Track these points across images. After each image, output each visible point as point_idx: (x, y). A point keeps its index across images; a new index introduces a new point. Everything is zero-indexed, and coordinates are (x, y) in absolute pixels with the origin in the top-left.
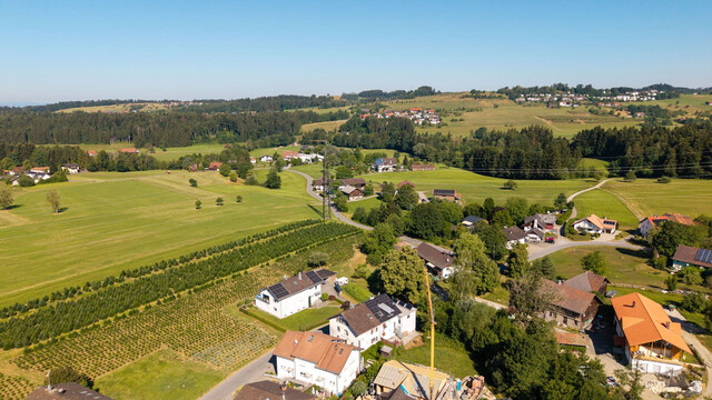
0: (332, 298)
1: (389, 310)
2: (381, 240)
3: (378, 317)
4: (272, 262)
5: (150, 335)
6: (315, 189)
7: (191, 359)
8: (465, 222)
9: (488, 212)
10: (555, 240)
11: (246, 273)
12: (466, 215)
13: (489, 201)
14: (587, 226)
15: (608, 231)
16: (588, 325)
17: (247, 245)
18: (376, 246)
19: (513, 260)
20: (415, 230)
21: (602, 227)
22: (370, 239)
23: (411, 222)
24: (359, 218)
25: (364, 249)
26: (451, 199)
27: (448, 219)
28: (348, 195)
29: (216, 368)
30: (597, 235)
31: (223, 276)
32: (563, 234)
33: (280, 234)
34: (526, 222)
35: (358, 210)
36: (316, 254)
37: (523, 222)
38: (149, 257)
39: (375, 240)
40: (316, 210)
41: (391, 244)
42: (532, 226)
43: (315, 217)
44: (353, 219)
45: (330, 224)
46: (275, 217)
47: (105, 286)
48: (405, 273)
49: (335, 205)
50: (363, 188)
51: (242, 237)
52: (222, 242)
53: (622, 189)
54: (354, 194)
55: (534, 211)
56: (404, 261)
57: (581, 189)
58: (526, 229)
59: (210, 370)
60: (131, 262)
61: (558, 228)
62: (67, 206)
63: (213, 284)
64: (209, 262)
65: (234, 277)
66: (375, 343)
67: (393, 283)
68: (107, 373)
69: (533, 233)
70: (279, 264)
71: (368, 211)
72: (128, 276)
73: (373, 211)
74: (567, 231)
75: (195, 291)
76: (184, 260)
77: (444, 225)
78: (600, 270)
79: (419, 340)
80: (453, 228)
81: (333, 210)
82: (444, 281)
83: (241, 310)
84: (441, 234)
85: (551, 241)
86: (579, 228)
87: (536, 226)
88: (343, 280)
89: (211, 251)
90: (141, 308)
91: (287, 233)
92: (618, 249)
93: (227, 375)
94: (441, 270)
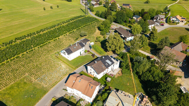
0: (88, 51)
1: (110, 63)
2: (106, 26)
3: (105, 66)
4: (68, 34)
5: (22, 68)
6: (83, 2)
7: (36, 81)
8: (134, 18)
9: (142, 14)
10: (164, 24)
11: (59, 38)
12: (134, 14)
13: (143, 10)
14: (175, 19)
15: (182, 21)
16: (181, 65)
17: (59, 26)
18: (104, 28)
19: (152, 35)
20: (117, 20)
21: (181, 20)
22: (102, 26)
23: (116, 18)
24: (97, 14)
25: (99, 28)
26: (128, 7)
27: (128, 16)
28: (94, 5)
29: (45, 86)
30: (178, 23)
31: (51, 40)
32: (167, 22)
33: (71, 22)
34: (155, 18)
35: (97, 11)
36: (83, 32)
37: (153, 18)
38: (26, 31)
39: (104, 26)
40: (83, 11)
41: (109, 27)
42: (157, 20)
43: (83, 14)
44: (95, 15)
45: (88, 17)
46: (70, 14)
47: (9, 43)
48: (115, 44)
49: (89, 9)
50: (99, 2)
51: (58, 22)
52: (51, 25)
53: (185, 3)
54: (96, 4)
55: (157, 14)
56: (115, 39)
57: (171, 4)
58: (154, 20)
59: (43, 87)
60: (20, 33)
61: (165, 19)
62: (2, 8)
63: (47, 44)
64: (46, 33)
65: (54, 40)
66: (104, 75)
67: (110, 48)
68: (4, 88)
69: (157, 22)
70: (70, 35)
71: (100, 12)
72: (18, 40)
73: (102, 13)
74: (168, 21)
75: (41, 47)
76: (38, 32)
77: (127, 19)
78: (186, 42)
79: (120, 72)
80: (129, 19)
81: (89, 11)
82: (127, 42)
83: (56, 56)
84: (125, 22)
85: (163, 25)
86: (173, 20)
87: (158, 19)
88: (92, 43)
89: (47, 29)
90: (20, 55)
91: (73, 21)
92: (186, 29)
93: (49, 90)
94: (126, 38)
